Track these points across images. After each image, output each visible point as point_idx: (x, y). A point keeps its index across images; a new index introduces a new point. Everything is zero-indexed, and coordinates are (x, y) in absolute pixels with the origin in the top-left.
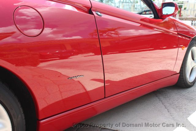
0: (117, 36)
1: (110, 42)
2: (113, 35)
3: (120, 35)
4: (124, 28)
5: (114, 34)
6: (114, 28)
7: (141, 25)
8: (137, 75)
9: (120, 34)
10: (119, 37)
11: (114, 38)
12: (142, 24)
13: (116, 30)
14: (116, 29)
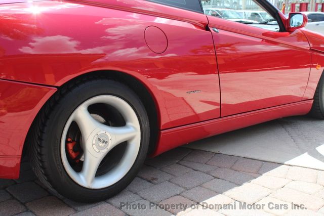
0: (235, 52)
1: (224, 59)
2: (227, 51)
3: (238, 52)
4: (244, 43)
5: (230, 50)
6: (229, 43)
7: (262, 41)
8: (258, 98)
9: (239, 50)
10: (237, 53)
11: (230, 54)
12: (263, 39)
13: (232, 46)
14: (233, 44)
